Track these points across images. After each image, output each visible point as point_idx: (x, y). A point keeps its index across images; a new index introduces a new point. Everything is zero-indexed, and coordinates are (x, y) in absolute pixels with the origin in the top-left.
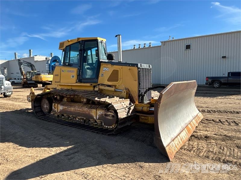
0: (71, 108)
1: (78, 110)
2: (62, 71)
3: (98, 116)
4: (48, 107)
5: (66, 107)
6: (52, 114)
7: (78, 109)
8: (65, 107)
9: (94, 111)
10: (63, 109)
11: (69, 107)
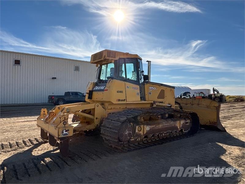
0: (159, 126)
1: (165, 126)
2: (126, 87)
3: (181, 126)
4: (131, 132)
5: (154, 126)
6: (133, 139)
7: (166, 124)
8: (152, 126)
9: (178, 122)
10: (150, 129)
11: (157, 125)
